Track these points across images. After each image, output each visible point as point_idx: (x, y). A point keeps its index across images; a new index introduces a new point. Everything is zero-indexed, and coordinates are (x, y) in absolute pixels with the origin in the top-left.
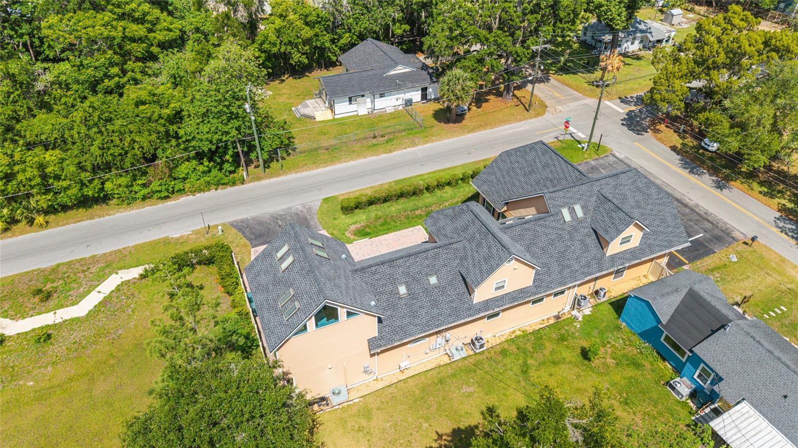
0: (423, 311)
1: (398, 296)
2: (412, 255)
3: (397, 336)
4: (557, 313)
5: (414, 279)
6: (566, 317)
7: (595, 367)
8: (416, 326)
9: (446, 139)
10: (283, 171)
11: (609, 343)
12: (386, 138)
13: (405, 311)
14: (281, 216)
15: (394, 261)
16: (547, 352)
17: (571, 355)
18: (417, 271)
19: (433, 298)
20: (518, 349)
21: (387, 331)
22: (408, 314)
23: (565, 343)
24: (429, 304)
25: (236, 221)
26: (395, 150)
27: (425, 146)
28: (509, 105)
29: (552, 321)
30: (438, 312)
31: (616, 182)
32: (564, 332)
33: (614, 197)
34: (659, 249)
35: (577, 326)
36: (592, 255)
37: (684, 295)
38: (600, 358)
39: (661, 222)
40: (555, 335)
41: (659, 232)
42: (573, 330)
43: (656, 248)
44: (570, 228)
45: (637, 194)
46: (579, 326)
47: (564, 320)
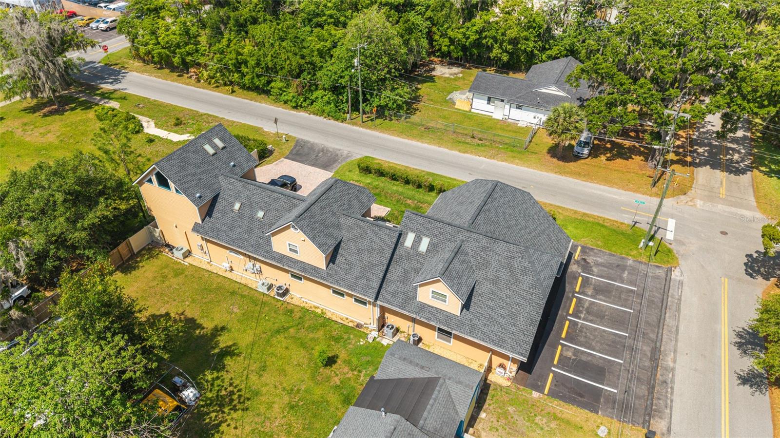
0: (239, 230)
1: (232, 208)
5: (251, 205)
6: (364, 331)
7: (319, 372)
9: (527, 167)
10: (375, 128)
11: (359, 372)
12: (481, 142)
13: (229, 221)
14: (328, 150)
18: (257, 200)
19: (252, 226)
21: (209, 225)
22: (229, 225)
23: (333, 343)
24: (246, 228)
25: (302, 140)
26: (471, 153)
27: (500, 162)
28: (644, 172)
29: (351, 325)
30: (247, 237)
31: (488, 245)
32: (346, 337)
33: (473, 257)
34: (481, 336)
35: (360, 341)
36: (405, 290)
37: (426, 377)
38: (335, 372)
39: (509, 315)
40: (336, 333)
41: (497, 322)
42: (353, 342)
43: (480, 333)
44: (403, 253)
45: (504, 271)
46: (361, 343)
47: (361, 331)
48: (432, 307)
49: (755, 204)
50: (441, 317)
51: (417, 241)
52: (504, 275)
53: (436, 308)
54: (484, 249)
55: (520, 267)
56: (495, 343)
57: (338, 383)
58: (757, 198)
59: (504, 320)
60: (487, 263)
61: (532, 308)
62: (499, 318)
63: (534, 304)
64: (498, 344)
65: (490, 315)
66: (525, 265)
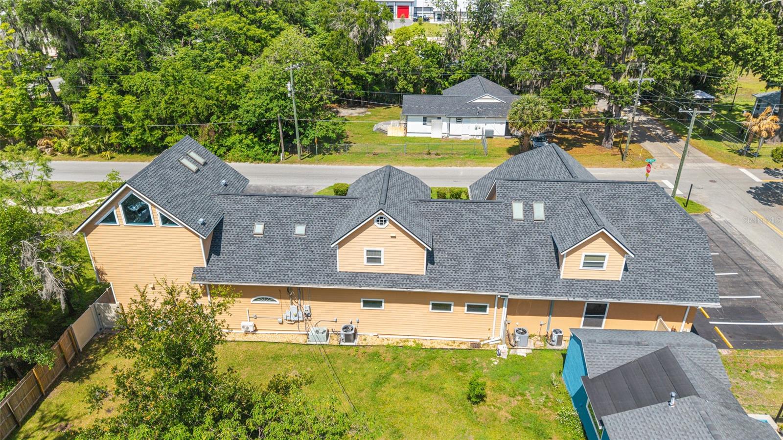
0: (272, 260)
1: (251, 233)
2: (290, 197)
3: (228, 276)
4: (478, 341)
5: (280, 223)
6: (487, 349)
7: (475, 413)
8: (256, 272)
10: (319, 162)
11: (522, 395)
12: (440, 157)
13: (251, 252)
14: (281, 189)
15: (266, 196)
16: (426, 374)
17: (455, 388)
18: (287, 214)
19: (291, 249)
20: (394, 359)
21: (220, 265)
22: (253, 257)
23: (461, 374)
24: (283, 254)
29: (463, 347)
30: (289, 266)
31: (614, 192)
32: (469, 361)
33: (603, 209)
34: (657, 295)
35: (492, 362)
36: (539, 271)
37: (649, 352)
38: (494, 406)
39: (675, 261)
40: (454, 362)
41: (666, 273)
42: (484, 364)
43: (653, 292)
44: (516, 228)
45: (644, 214)
46: (496, 363)
47: (482, 350)
48: (583, 281)
49: (710, 158)
50: (598, 289)
51: (528, 210)
52: (647, 219)
53: (588, 280)
54: (611, 197)
55: (660, 206)
56: (677, 298)
57: (510, 417)
58: (707, 154)
59: (673, 268)
60: (622, 211)
61: (695, 245)
62: (666, 268)
63: (696, 241)
64: (680, 298)
65: (654, 268)
66: (665, 202)
